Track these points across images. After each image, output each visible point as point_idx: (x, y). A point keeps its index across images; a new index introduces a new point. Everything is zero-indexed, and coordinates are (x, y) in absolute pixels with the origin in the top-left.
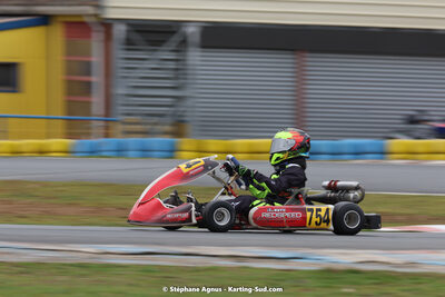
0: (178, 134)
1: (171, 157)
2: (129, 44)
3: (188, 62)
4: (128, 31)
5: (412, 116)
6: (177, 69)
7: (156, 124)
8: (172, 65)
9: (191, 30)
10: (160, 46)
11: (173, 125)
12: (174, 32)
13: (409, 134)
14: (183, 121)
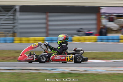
0: (14, 36)
1: (13, 43)
6: (13, 18)
8: (12, 17)
9: (17, 7)
10: (9, 12)
11: (12, 34)
12: (13, 8)
13: (78, 35)
14: (15, 33)
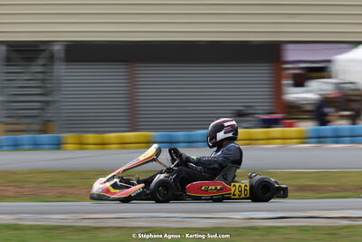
2: (9, 61)
3: (55, 74)
4: (8, 50)
5: (240, 111)
7: (31, 124)
9: (57, 48)
12: (43, 51)
